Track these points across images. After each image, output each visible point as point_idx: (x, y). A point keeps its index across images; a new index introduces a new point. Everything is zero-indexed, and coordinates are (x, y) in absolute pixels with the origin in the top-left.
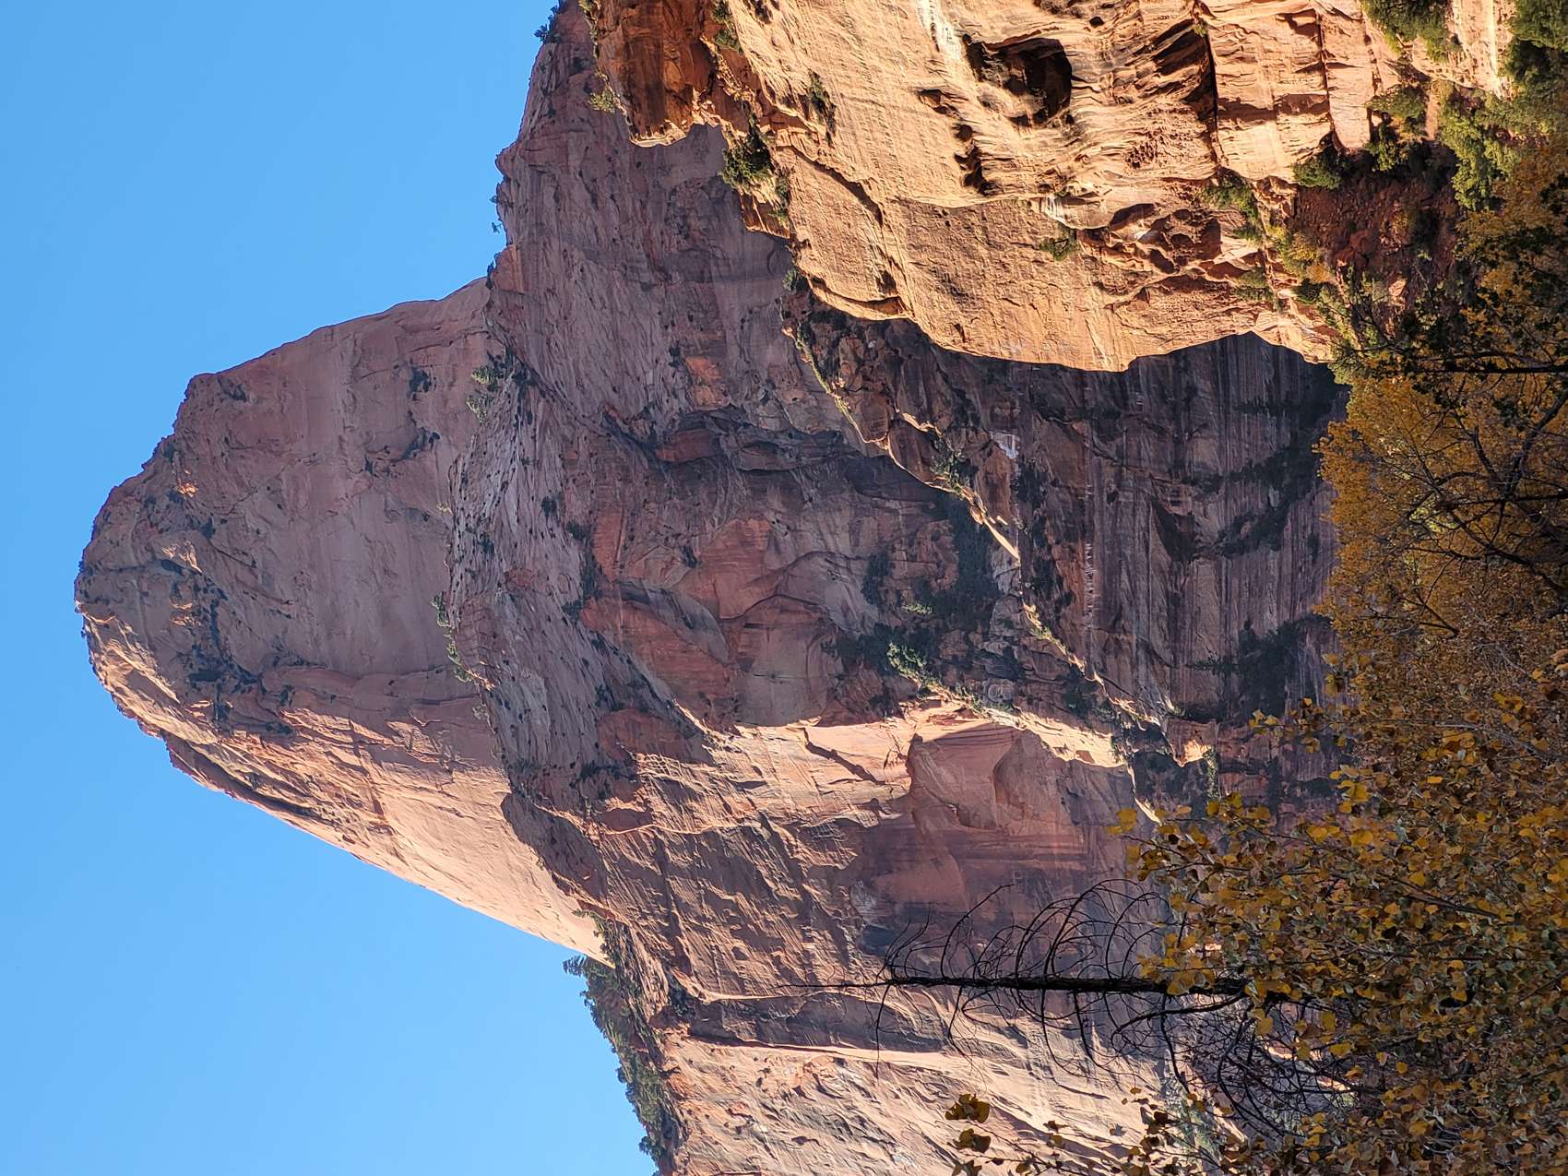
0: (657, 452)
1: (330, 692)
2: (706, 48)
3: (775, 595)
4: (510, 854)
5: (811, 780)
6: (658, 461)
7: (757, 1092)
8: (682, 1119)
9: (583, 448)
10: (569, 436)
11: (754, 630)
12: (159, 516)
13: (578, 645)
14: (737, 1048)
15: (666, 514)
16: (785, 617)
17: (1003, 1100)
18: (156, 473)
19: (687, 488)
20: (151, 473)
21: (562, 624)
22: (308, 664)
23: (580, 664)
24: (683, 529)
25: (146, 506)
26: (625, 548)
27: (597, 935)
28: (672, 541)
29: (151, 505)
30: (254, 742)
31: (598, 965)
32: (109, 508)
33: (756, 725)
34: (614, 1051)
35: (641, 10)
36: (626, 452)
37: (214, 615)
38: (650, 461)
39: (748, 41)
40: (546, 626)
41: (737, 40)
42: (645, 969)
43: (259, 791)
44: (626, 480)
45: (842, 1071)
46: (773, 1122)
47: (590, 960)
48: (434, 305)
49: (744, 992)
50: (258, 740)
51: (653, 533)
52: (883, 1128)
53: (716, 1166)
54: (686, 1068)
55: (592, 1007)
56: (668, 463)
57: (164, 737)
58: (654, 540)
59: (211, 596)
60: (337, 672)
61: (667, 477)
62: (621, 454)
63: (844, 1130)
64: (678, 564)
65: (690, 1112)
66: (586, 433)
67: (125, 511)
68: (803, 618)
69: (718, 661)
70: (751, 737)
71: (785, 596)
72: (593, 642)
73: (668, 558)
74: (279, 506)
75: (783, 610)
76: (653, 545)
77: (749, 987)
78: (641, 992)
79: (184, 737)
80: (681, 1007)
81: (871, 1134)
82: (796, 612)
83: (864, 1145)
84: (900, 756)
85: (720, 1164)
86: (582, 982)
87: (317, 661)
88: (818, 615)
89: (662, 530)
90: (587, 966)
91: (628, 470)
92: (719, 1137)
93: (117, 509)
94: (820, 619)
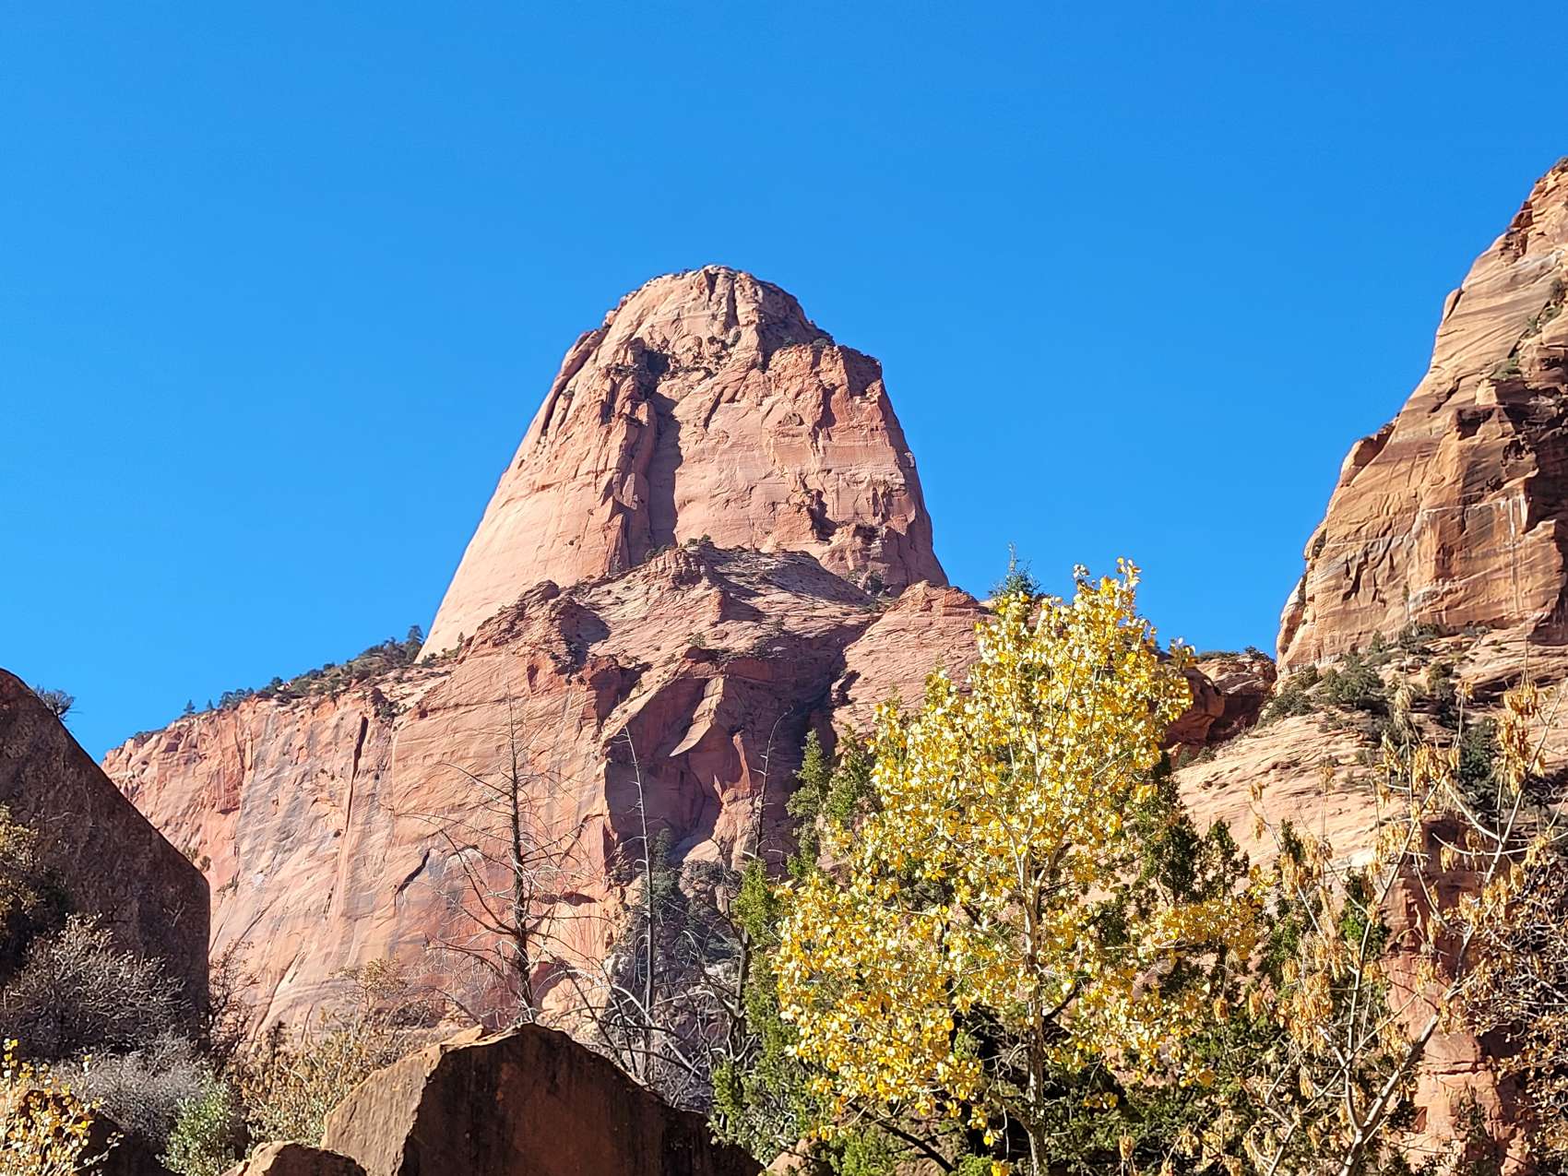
1: (636, 454)
3: (705, 797)
7: (317, 769)
8: (296, 711)
13: (672, 644)
14: (353, 755)
15: (769, 714)
16: (688, 802)
18: (806, 330)
21: (688, 633)
22: (659, 439)
23: (657, 644)
24: (758, 727)
27: (444, 650)
30: (600, 395)
31: (416, 653)
34: (348, 661)
40: (686, 623)
42: (417, 686)
43: (561, 397)
45: (331, 836)
46: (292, 781)
47: (421, 645)
48: (929, 546)
49: (397, 761)
50: (601, 398)
52: (284, 866)
53: (259, 736)
54: (338, 714)
55: (383, 646)
56: (809, 718)
57: (605, 327)
58: (751, 705)
59: (712, 367)
60: (652, 460)
61: (798, 717)
63: (284, 836)
64: (731, 722)
66: (833, 656)
68: (687, 817)
69: (656, 750)
70: (597, 773)
72: (673, 655)
74: (779, 422)
75: (693, 801)
76: (747, 705)
77: (400, 764)
78: (399, 683)
79: (604, 343)
82: (691, 812)
83: (271, 852)
84: (578, 888)
85: (260, 739)
86: (402, 640)
87: (661, 445)
90: (418, 645)
91: (804, 686)
92: (281, 739)
93: (780, 300)
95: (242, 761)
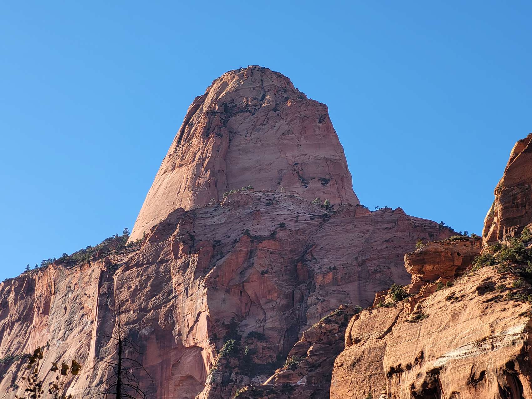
0: (300, 262)
1: (220, 150)
2: (437, 280)
3: (252, 302)
4: (164, 210)
5: (188, 313)
6: (297, 262)
7: (82, 294)
8: (73, 268)
9: (302, 237)
10: (306, 232)
11: (239, 294)
12: (280, 94)
13: (236, 234)
14: (98, 287)
15: (279, 265)
16: (244, 305)
17: (78, 378)
18: (295, 93)
19: (288, 272)
20: (295, 91)
21: (242, 229)
22: (230, 143)
23: (229, 235)
24: (274, 271)
25: (283, 89)
26: (268, 251)
27: (137, 240)
28: (270, 267)
29: (284, 91)
30: (203, 124)
31: (127, 240)
32: (283, 77)
33: (207, 294)
34: (97, 245)
35: (450, 257)
36: (301, 251)
37: (247, 112)
38: (297, 259)
39: (440, 293)
40: (242, 223)
41: (440, 290)
42: (125, 256)
43: (187, 125)
44: (291, 251)
45: (89, 323)
46: (72, 299)
47: (128, 237)
48: (351, 187)
49: (117, 289)
50: (204, 126)
51: (273, 260)
52: (69, 337)
53: (57, 279)
54: (91, 269)
55: (112, 238)
56: (296, 266)
57: (206, 94)
58: (271, 261)
59: (253, 110)
60: (227, 152)
61: (292, 266)
62: (300, 250)
63: (69, 323)
64: (263, 269)
65: (76, 270)
66: (307, 238)
67: (282, 82)
68: (243, 311)
69: (229, 282)
70: (203, 293)
71: (251, 305)
72: (236, 239)
73: (264, 265)
74: (283, 134)
75: (246, 304)
76: (269, 260)
77: (118, 291)
78: (117, 254)
79: (205, 101)
80: (112, 268)
81: (67, 333)
82: (246, 309)
83: (64, 330)
84: (196, 343)
85: (58, 281)
86: (121, 234)
87: (231, 146)
88: (245, 316)
89: (274, 264)
90: (126, 236)
91: (294, 252)
92: (67, 280)
93: (282, 80)
94: (243, 317)
95: (51, 290)
